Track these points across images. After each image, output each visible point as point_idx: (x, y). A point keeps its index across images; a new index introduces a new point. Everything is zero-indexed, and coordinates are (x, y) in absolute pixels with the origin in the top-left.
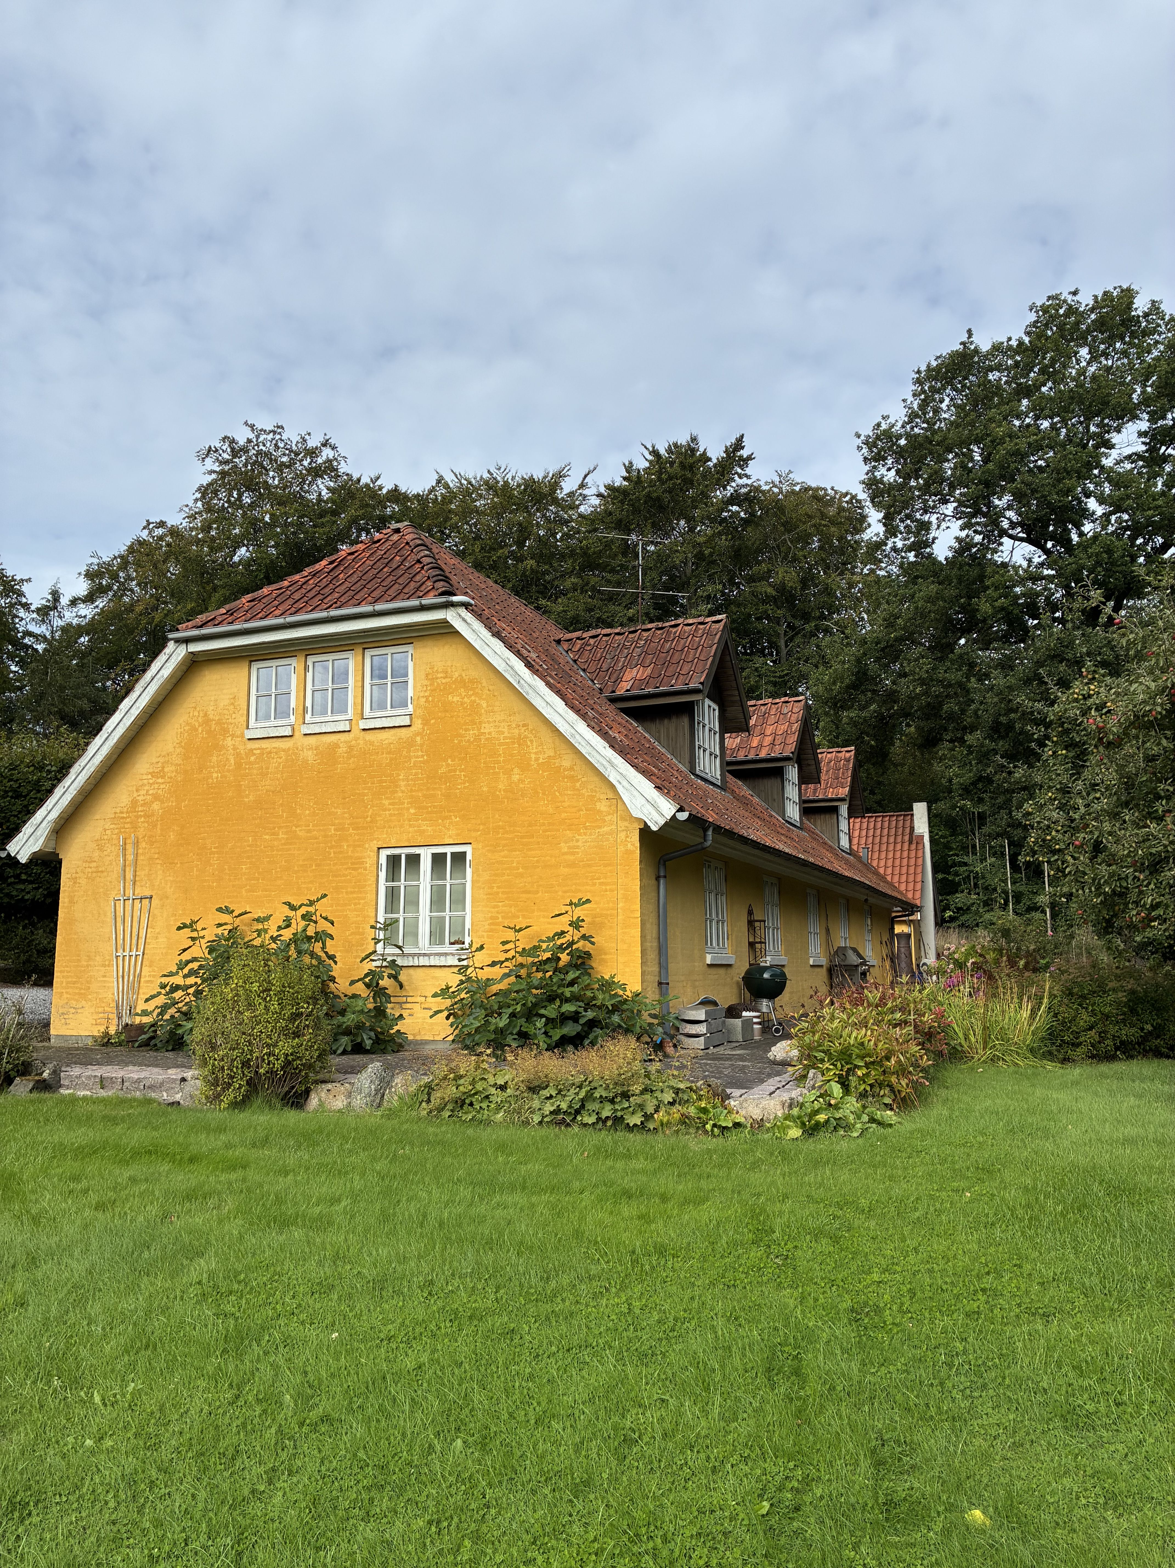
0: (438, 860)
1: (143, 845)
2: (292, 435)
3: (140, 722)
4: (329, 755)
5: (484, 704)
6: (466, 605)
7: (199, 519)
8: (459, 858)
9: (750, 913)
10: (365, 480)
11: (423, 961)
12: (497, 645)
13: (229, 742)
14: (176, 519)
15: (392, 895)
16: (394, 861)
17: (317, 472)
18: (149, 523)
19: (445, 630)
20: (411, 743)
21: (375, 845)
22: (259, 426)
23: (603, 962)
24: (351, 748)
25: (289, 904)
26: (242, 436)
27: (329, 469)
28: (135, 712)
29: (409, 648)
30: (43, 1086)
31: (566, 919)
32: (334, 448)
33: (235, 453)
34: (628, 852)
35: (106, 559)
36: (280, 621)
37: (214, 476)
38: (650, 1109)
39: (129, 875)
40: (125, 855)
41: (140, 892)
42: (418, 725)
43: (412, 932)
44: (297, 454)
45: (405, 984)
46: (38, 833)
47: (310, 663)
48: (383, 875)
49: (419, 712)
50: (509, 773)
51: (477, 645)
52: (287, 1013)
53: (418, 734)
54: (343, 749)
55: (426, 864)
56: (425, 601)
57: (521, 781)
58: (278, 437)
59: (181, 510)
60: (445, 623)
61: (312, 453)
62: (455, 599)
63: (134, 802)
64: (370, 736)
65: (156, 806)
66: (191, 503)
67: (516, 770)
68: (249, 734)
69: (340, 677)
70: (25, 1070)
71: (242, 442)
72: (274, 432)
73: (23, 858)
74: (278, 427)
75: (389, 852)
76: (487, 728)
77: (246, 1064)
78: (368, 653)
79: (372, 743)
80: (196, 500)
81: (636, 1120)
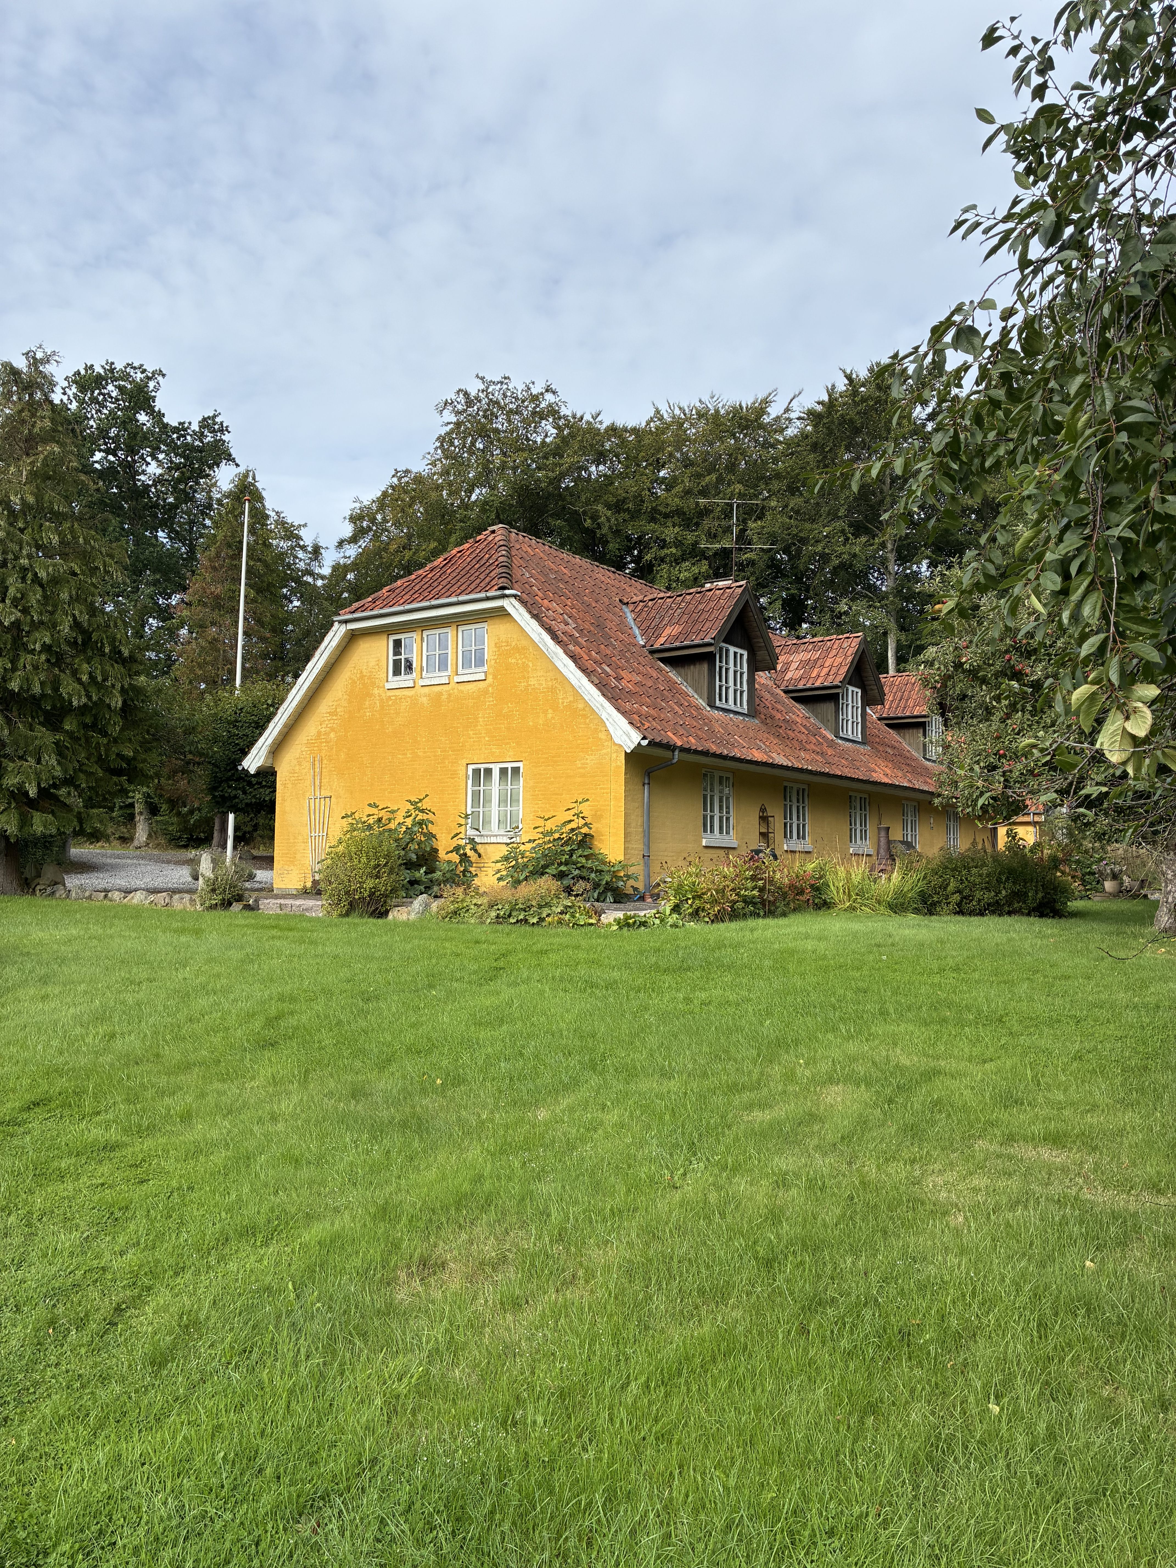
0: (504, 771)
1: (325, 762)
2: (517, 385)
3: (321, 678)
4: (436, 700)
5: (530, 664)
6: (515, 596)
7: (439, 465)
8: (516, 770)
9: (763, 810)
10: (588, 417)
11: (493, 840)
12: (534, 623)
13: (376, 691)
14: (420, 466)
15: (476, 795)
16: (477, 772)
17: (540, 416)
18: (397, 472)
19: (502, 614)
20: (485, 692)
21: (465, 762)
22: (488, 378)
23: (601, 841)
24: (450, 695)
25: (410, 801)
26: (474, 388)
27: (553, 412)
28: (316, 671)
29: (485, 625)
30: (248, 907)
31: (572, 812)
32: (554, 393)
33: (469, 403)
34: (618, 767)
35: (366, 503)
36: (401, 608)
37: (452, 426)
38: (544, 915)
39: (317, 783)
40: (314, 769)
41: (325, 793)
42: (490, 679)
43: (487, 822)
44: (523, 401)
45: (483, 854)
46: (261, 753)
47: (425, 636)
48: (470, 782)
49: (491, 670)
50: (545, 712)
51: (522, 624)
52: (372, 863)
53: (490, 685)
54: (444, 697)
55: (496, 774)
56: (489, 594)
57: (553, 718)
58: (505, 387)
59: (424, 457)
60: (502, 608)
61: (535, 398)
62: (507, 592)
63: (319, 733)
64: (462, 687)
65: (332, 735)
66: (432, 451)
67: (550, 711)
68: (388, 686)
69: (443, 645)
70: (239, 898)
71: (473, 393)
72: (502, 383)
73: (252, 771)
74: (505, 378)
75: (474, 766)
76: (532, 682)
77: (347, 893)
78: (460, 629)
79: (462, 692)
80: (436, 448)
81: (535, 920)
